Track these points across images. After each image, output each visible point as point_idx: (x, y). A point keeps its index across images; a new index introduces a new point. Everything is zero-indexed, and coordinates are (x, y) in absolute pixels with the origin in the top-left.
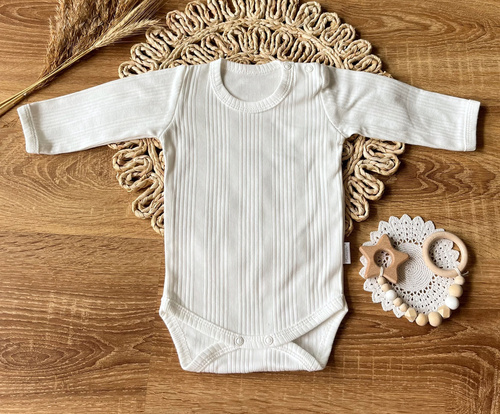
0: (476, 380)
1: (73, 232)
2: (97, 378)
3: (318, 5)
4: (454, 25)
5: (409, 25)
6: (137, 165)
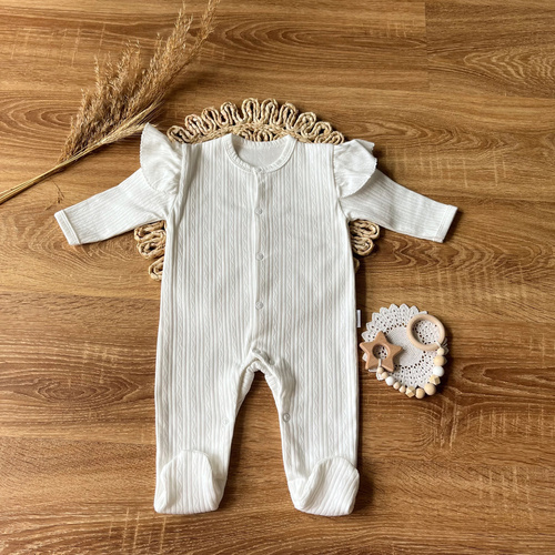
0: (439, 412)
1: (104, 295)
2: (124, 410)
4: (427, 131)
5: (389, 131)
6: (155, 237)
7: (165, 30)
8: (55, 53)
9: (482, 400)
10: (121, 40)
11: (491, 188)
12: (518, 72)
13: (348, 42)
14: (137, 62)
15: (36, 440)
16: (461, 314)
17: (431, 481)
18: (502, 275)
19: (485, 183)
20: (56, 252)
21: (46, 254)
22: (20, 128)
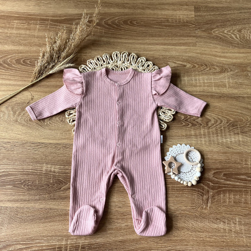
0: (203, 193)
1: (52, 142)
2: (62, 194)
3: (145, 59)
4: (195, 65)
5: (178, 65)
7: (77, 21)
8: (28, 32)
9: (222, 187)
10: (57, 26)
11: (225, 90)
12: (236, 37)
13: (159, 25)
14: (65, 36)
15: (23, 208)
16: (212, 148)
17: (200, 225)
18: (230, 130)
19: (222, 89)
20: (30, 123)
21: (26, 124)
22: (13, 67)
